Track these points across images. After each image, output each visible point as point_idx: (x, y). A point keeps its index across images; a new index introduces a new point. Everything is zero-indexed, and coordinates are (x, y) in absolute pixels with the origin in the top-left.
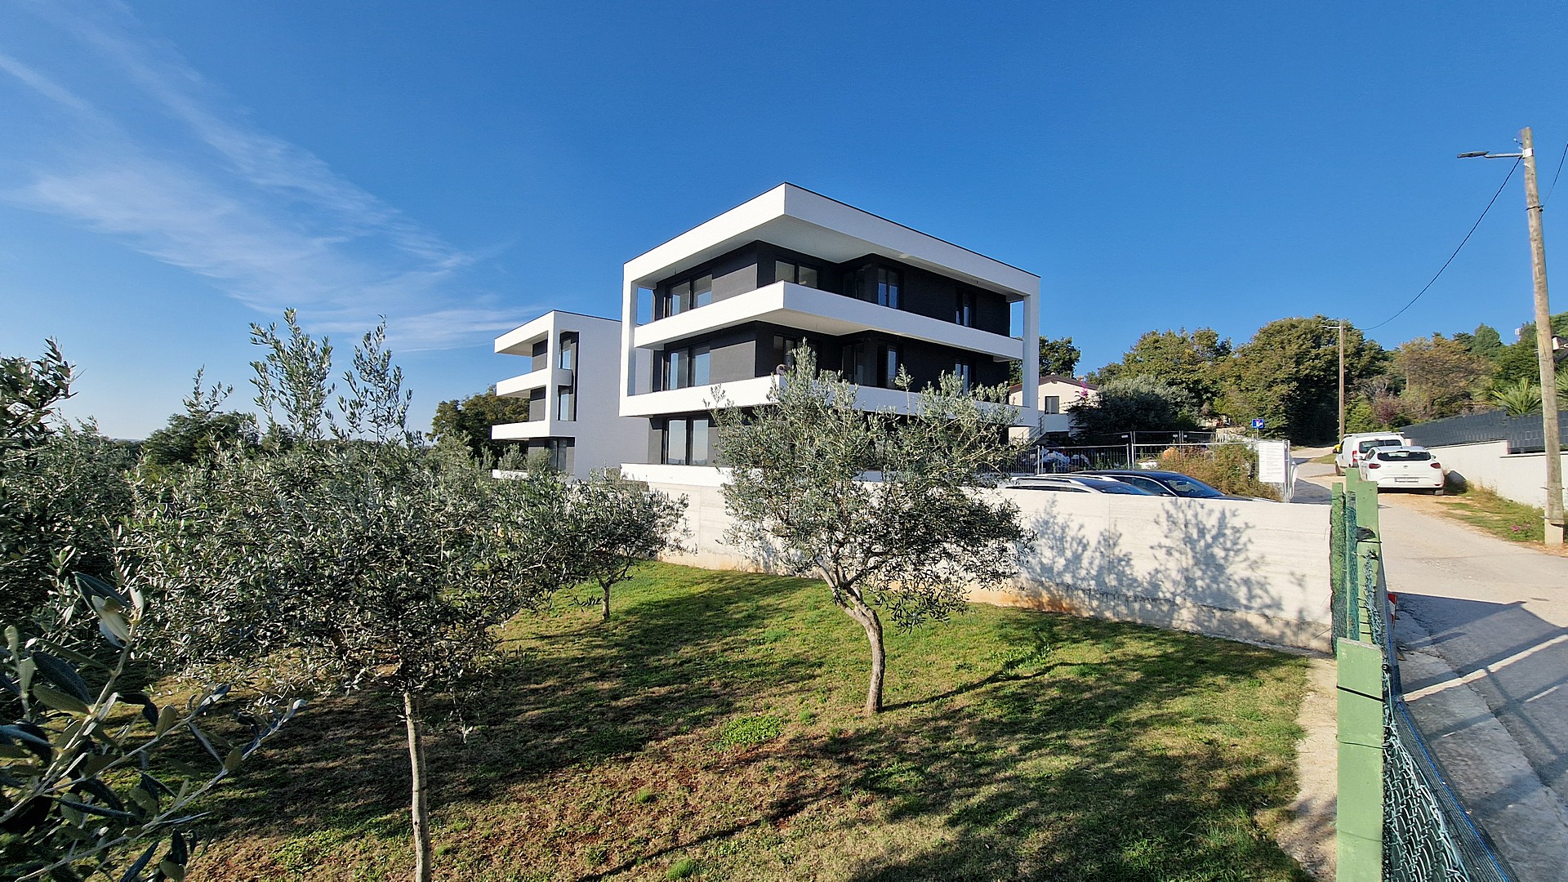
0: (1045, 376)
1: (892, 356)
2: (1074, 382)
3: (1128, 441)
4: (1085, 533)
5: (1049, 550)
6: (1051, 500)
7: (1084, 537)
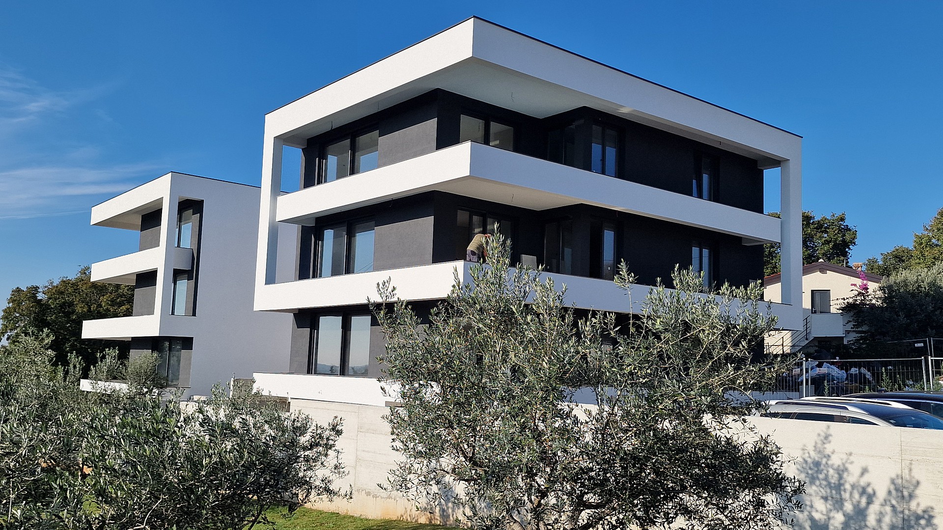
0: (810, 262)
1: (609, 237)
2: (849, 271)
3: (923, 352)
4: (870, 480)
5: (822, 501)
6: (823, 434)
7: (869, 485)
